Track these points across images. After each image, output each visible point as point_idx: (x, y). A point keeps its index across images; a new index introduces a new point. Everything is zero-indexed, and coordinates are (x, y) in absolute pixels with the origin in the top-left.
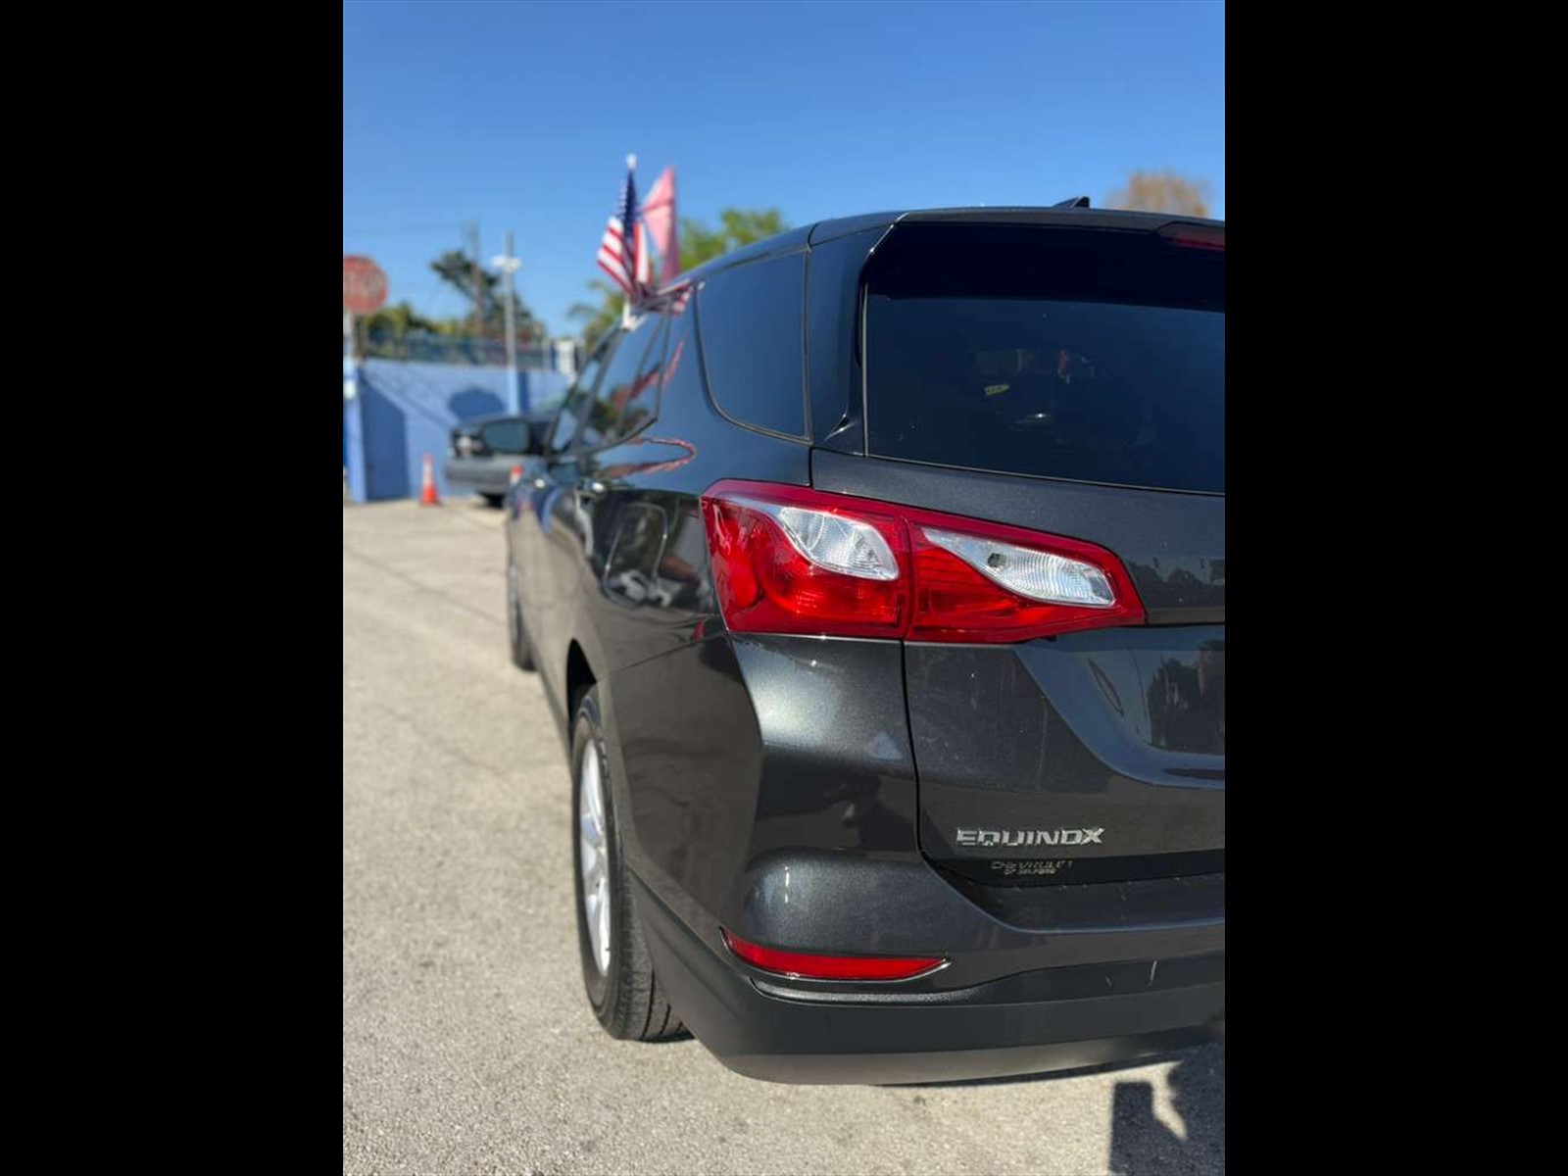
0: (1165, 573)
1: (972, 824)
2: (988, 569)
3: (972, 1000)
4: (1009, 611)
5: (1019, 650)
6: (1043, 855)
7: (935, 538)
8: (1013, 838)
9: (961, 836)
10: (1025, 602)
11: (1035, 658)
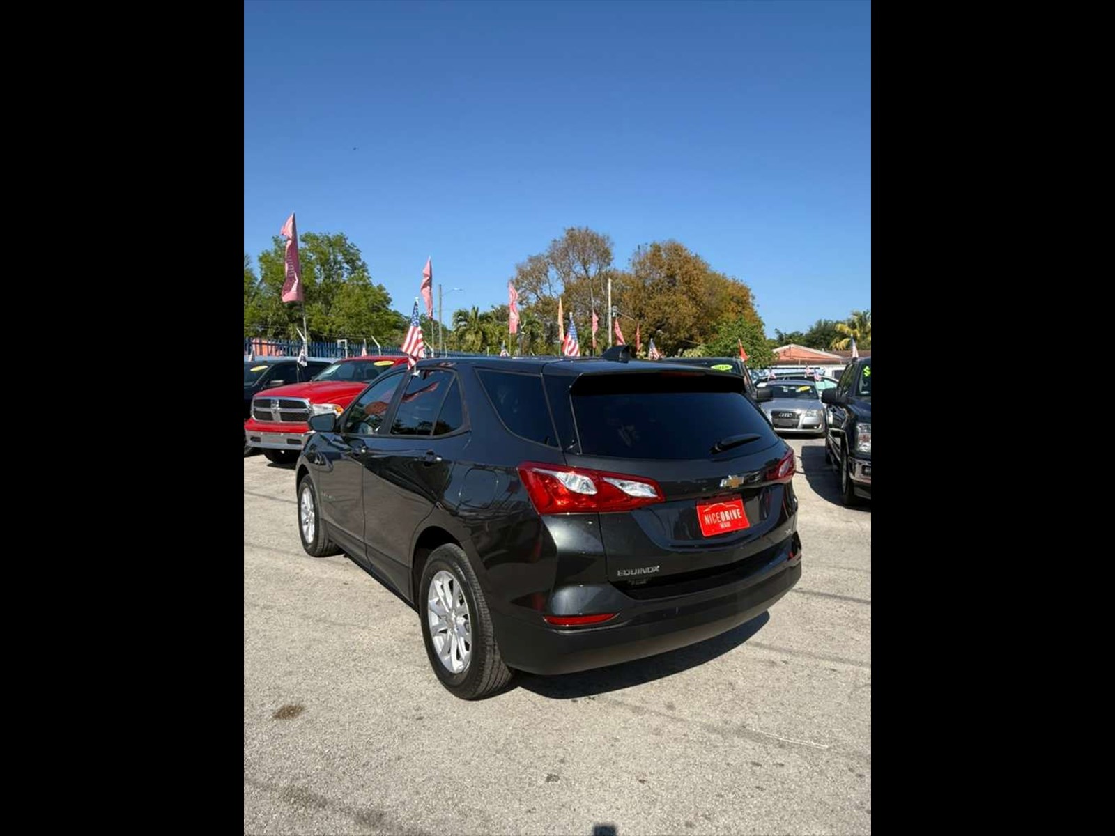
0: (679, 482)
1: (621, 569)
2: (620, 487)
3: (627, 626)
4: (627, 501)
5: (632, 512)
6: (642, 576)
7: (606, 480)
8: (634, 572)
9: (619, 574)
10: (632, 497)
11: (637, 515)
